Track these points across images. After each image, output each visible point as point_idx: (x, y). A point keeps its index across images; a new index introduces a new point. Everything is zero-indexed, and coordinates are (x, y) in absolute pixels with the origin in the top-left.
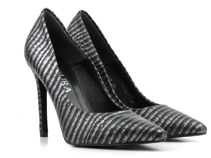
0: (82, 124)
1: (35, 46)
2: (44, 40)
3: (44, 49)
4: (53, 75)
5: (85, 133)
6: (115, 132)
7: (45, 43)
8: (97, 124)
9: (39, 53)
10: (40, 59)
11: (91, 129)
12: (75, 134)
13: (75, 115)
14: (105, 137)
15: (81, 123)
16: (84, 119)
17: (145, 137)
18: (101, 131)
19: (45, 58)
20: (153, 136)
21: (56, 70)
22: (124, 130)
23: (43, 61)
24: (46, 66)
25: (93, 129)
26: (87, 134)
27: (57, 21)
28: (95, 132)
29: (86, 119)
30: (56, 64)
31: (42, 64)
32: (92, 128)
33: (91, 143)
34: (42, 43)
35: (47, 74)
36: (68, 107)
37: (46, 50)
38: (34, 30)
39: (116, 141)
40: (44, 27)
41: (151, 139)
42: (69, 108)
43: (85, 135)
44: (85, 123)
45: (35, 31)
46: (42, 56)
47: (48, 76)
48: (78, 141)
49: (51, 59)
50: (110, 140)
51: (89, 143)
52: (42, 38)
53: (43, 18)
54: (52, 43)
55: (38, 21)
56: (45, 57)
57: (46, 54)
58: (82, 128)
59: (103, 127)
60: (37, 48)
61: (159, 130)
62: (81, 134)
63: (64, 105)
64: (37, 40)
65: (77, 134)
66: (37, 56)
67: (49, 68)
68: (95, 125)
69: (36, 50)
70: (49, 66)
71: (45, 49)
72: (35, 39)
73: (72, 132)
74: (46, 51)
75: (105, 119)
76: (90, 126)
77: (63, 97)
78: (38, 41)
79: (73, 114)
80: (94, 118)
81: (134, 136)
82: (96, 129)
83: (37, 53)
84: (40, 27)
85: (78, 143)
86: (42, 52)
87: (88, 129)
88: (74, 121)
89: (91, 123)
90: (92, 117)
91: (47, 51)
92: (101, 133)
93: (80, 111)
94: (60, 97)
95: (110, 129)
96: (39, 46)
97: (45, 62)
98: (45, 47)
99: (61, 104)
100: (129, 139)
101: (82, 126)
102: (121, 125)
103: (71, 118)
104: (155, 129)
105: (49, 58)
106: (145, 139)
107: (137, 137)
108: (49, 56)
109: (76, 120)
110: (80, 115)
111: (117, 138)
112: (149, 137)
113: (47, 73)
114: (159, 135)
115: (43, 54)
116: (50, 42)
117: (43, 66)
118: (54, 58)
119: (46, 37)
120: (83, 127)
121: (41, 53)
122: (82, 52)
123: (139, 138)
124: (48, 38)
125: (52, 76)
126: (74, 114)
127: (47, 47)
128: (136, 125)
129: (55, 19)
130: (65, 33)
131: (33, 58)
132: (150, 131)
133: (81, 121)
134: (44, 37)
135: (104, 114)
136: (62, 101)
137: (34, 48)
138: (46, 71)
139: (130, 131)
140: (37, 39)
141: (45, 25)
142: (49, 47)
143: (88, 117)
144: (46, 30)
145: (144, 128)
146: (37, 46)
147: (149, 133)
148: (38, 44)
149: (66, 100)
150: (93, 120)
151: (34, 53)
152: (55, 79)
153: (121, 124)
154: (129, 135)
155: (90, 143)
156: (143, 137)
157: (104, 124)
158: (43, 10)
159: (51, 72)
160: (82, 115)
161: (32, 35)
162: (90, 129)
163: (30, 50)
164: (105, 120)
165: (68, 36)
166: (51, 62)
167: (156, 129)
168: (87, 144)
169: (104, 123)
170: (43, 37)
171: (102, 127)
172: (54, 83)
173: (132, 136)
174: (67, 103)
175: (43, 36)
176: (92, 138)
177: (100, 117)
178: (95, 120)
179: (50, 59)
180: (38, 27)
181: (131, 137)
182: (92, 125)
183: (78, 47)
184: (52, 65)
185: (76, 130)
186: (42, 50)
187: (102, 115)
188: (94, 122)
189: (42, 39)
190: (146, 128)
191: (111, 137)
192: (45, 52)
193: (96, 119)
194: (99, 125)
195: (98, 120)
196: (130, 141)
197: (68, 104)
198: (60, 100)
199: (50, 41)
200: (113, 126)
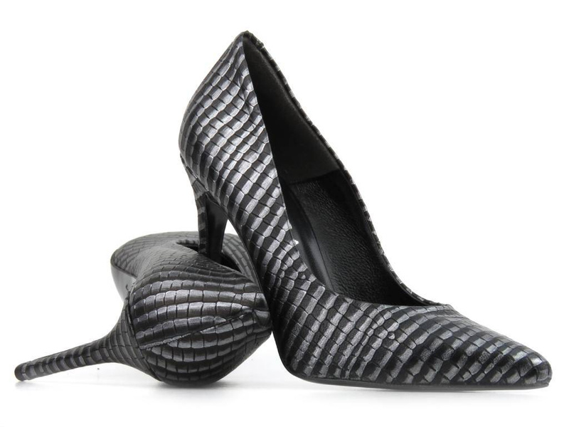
0: (339, 329)
1: (219, 125)
2: (242, 110)
3: (242, 133)
4: (266, 202)
5: (347, 352)
6: (426, 355)
7: (245, 118)
8: (380, 332)
9: (229, 142)
10: (231, 158)
11: (364, 343)
12: (317, 352)
13: (320, 304)
14: (400, 366)
15: (337, 327)
16: (344, 316)
17: (501, 372)
18: (389, 350)
19: (243, 157)
20: (522, 371)
21: (274, 189)
22: (450, 352)
23: (239, 163)
24: (246, 177)
25: (368, 343)
26: (352, 355)
27: (269, 67)
28: (372, 352)
29: (349, 318)
30: (273, 174)
31: (236, 170)
32: (366, 340)
33: (359, 379)
34: (237, 118)
35: (250, 196)
36: (302, 285)
37: (248, 138)
38: (214, 84)
39: (426, 377)
40: (243, 77)
41: (515, 378)
42: (306, 286)
43: (346, 357)
44: (348, 328)
45: (218, 87)
46: (236, 152)
47: (250, 203)
48: (324, 370)
49: (260, 161)
50: (412, 374)
51: (353, 377)
52: (236, 104)
53: (242, 57)
54: (265, 120)
55: (227, 62)
56: (244, 154)
57: (246, 148)
58: (337, 338)
59: (396, 339)
60: (223, 128)
61: (535, 358)
62: (336, 354)
63: (291, 277)
64: (224, 110)
65: (325, 353)
66: (223, 150)
67: (254, 181)
68: (374, 334)
69: (220, 134)
70: (255, 177)
71: (246, 134)
72: (217, 106)
73: (309, 347)
74: (248, 140)
75: (400, 320)
76: (359, 335)
77: (290, 258)
78: (226, 112)
79: (314, 302)
80: (370, 315)
81: (474, 368)
82: (377, 344)
83: (222, 141)
84: (231, 79)
85: (325, 376)
86: (238, 141)
87: (355, 341)
88: (316, 319)
89: (363, 327)
90: (366, 315)
91: (251, 140)
92: (389, 355)
93: (335, 297)
94: (281, 256)
95: (413, 346)
96: (230, 125)
97: (245, 167)
98: (244, 128)
99: (283, 275)
100: (460, 374)
101: (339, 334)
102: (442, 339)
103: (310, 312)
104: (525, 354)
105: (254, 157)
106: (501, 378)
107: (482, 371)
108: (256, 154)
109: (322, 317)
110: (333, 307)
111: (431, 370)
112: (510, 374)
113: (248, 194)
114: (535, 370)
115: (240, 147)
116: (259, 118)
117: (238, 177)
118: (269, 159)
119: (247, 104)
120: (341, 338)
121: (233, 142)
122: (328, 152)
123: (486, 375)
124: (254, 107)
125: (262, 203)
126: (318, 303)
127: (251, 129)
128: (479, 343)
129: (266, 61)
130: (288, 99)
131: (212, 153)
132: (514, 360)
133: (336, 319)
134: (243, 103)
135: (397, 309)
136: (285, 267)
137: (214, 128)
138: (246, 189)
139: (465, 354)
140: (222, 107)
141: (246, 73)
142: (256, 130)
143: (355, 312)
144: (250, 88)
145: (498, 351)
146: (222, 125)
147: (511, 362)
148: (227, 119)
149: (299, 266)
150: (368, 320)
151: (214, 142)
152: (270, 212)
153: (441, 337)
154: (460, 365)
155: (357, 376)
156: (496, 373)
157: (398, 333)
158: (240, 35)
159: (260, 193)
160: (340, 306)
161: (209, 96)
162: (360, 343)
163: (203, 132)
164: (400, 324)
165: (295, 109)
166: (261, 168)
167: (529, 354)
168: (350, 379)
169: (397, 330)
170: (241, 104)
171: (393, 340)
172: (266, 222)
173: (470, 366)
174: (299, 273)
175: (240, 100)
176: (364, 364)
177: (388, 315)
178: (375, 320)
179: (258, 160)
180: (226, 77)
181: (465, 369)
182: (365, 333)
183: (317, 139)
184: (264, 175)
185: (322, 342)
186: (237, 134)
187: (393, 311)
188: (370, 327)
189: (236, 107)
190: (505, 352)
191: (414, 368)
192: (245, 142)
193: (378, 319)
194: (383, 334)
195: (381, 321)
196: (461, 379)
197: (304, 277)
198: (282, 265)
199: (258, 114)
200: (421, 340)
